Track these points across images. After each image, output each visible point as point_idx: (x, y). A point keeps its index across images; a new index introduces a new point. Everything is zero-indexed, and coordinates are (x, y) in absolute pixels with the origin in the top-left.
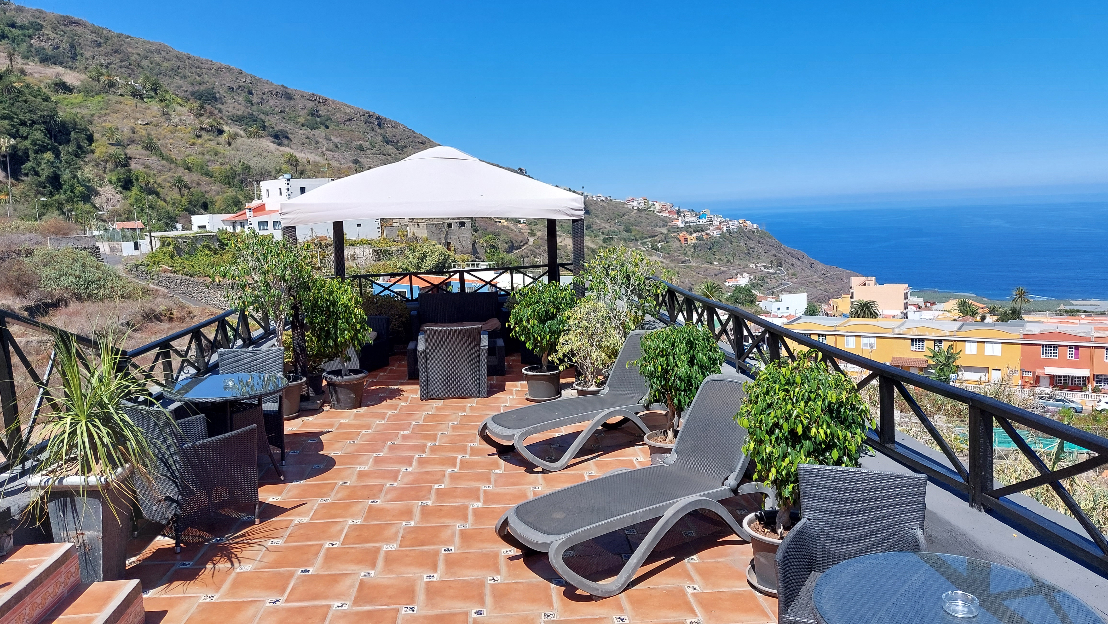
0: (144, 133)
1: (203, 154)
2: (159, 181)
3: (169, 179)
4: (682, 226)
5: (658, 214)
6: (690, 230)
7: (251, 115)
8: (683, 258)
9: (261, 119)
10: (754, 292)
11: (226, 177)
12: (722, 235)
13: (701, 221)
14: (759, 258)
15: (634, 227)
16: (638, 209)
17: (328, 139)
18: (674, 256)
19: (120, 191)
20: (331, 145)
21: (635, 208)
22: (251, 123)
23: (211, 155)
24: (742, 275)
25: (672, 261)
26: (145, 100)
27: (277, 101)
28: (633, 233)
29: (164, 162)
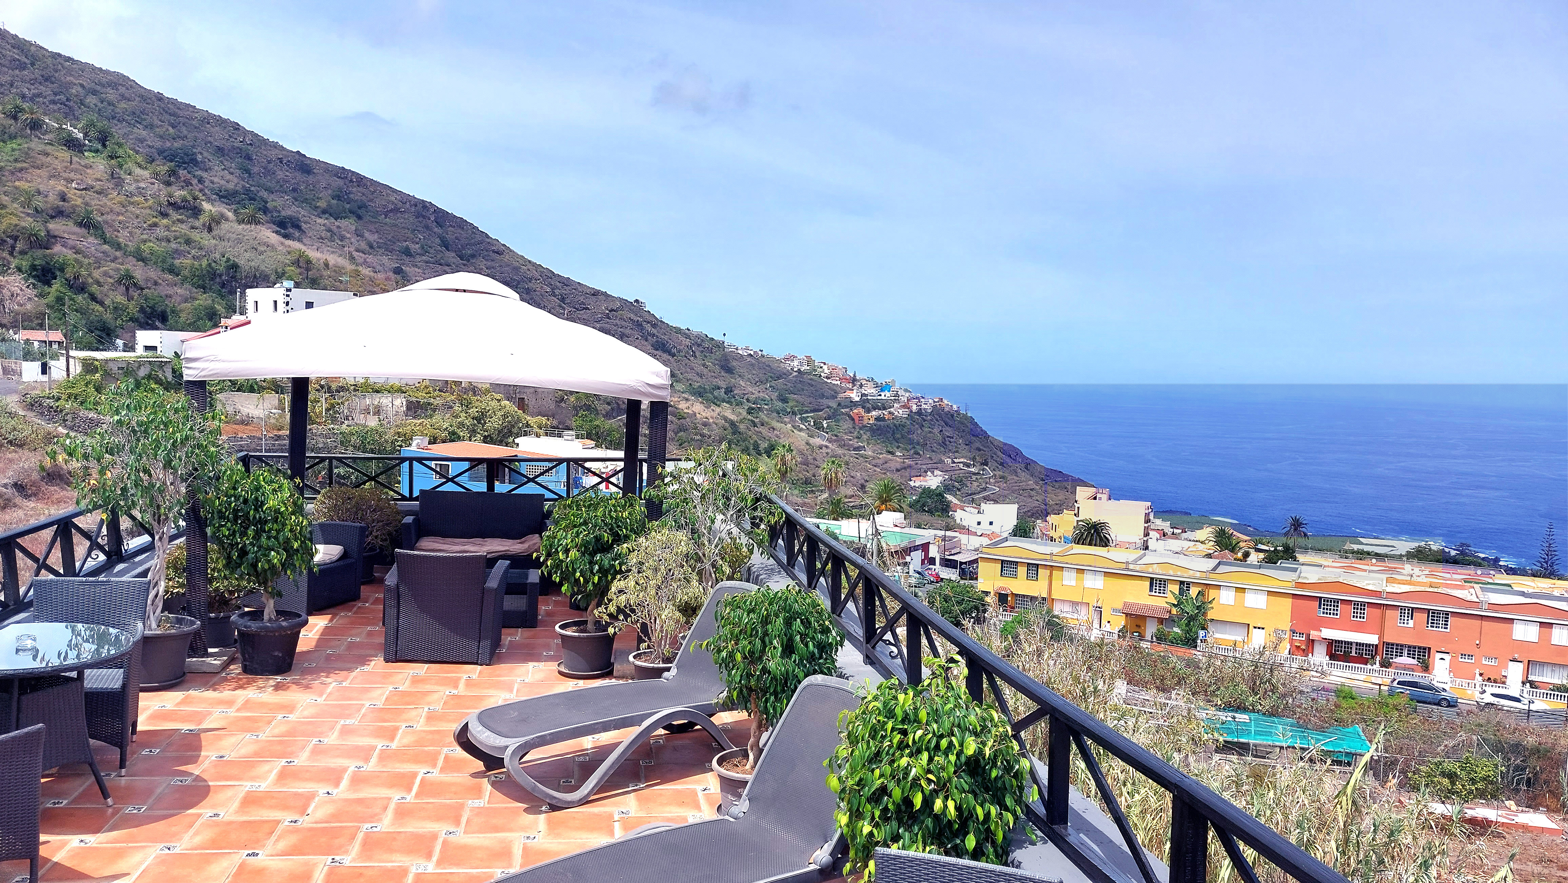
0: (79, 201)
1: (169, 241)
2: (96, 274)
3: (112, 273)
4: (857, 399)
5: (826, 380)
6: (868, 405)
7: (247, 191)
8: (855, 443)
9: (262, 198)
10: (948, 496)
11: (202, 277)
12: (911, 415)
13: (883, 394)
14: (957, 452)
15: (792, 395)
16: (799, 371)
17: (359, 234)
18: (843, 440)
19: (34, 284)
20: (363, 245)
21: (795, 369)
22: (247, 202)
23: (179, 243)
24: (933, 473)
25: (842, 446)
26: (86, 154)
27: (288, 174)
28: (791, 404)
29: (106, 247)
